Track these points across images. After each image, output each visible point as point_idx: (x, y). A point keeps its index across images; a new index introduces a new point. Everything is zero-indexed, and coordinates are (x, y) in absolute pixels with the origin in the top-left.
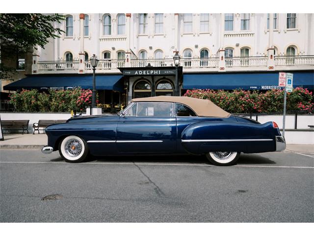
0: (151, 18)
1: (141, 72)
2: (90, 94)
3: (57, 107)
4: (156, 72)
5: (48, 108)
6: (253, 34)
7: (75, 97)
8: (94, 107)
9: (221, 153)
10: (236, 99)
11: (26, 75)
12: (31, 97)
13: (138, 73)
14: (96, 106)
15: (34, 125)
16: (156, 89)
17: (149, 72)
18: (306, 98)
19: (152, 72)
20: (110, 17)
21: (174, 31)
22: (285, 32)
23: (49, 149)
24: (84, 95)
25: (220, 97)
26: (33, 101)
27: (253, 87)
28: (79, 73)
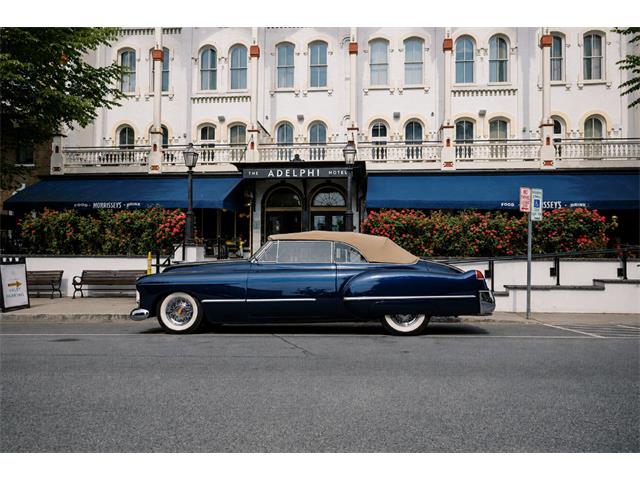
0: (302, 55)
1: (280, 173)
2: (181, 219)
3: (117, 246)
4: (311, 173)
5: (96, 248)
6: (514, 91)
7: (153, 226)
8: (189, 246)
9: (402, 316)
10: (465, 229)
11: (39, 177)
12: (66, 225)
13: (275, 173)
14: (193, 244)
15: (74, 281)
16: (312, 206)
17: (298, 173)
18: (594, 229)
19: (302, 172)
20: (213, 51)
21: (348, 82)
22: (581, 88)
23: (143, 314)
24: (170, 222)
25: (434, 226)
26: (70, 233)
27: (506, 205)
28: (151, 172)
